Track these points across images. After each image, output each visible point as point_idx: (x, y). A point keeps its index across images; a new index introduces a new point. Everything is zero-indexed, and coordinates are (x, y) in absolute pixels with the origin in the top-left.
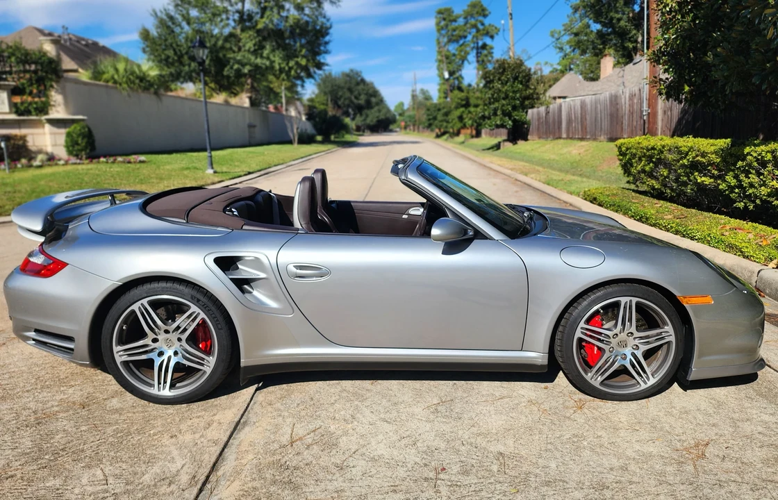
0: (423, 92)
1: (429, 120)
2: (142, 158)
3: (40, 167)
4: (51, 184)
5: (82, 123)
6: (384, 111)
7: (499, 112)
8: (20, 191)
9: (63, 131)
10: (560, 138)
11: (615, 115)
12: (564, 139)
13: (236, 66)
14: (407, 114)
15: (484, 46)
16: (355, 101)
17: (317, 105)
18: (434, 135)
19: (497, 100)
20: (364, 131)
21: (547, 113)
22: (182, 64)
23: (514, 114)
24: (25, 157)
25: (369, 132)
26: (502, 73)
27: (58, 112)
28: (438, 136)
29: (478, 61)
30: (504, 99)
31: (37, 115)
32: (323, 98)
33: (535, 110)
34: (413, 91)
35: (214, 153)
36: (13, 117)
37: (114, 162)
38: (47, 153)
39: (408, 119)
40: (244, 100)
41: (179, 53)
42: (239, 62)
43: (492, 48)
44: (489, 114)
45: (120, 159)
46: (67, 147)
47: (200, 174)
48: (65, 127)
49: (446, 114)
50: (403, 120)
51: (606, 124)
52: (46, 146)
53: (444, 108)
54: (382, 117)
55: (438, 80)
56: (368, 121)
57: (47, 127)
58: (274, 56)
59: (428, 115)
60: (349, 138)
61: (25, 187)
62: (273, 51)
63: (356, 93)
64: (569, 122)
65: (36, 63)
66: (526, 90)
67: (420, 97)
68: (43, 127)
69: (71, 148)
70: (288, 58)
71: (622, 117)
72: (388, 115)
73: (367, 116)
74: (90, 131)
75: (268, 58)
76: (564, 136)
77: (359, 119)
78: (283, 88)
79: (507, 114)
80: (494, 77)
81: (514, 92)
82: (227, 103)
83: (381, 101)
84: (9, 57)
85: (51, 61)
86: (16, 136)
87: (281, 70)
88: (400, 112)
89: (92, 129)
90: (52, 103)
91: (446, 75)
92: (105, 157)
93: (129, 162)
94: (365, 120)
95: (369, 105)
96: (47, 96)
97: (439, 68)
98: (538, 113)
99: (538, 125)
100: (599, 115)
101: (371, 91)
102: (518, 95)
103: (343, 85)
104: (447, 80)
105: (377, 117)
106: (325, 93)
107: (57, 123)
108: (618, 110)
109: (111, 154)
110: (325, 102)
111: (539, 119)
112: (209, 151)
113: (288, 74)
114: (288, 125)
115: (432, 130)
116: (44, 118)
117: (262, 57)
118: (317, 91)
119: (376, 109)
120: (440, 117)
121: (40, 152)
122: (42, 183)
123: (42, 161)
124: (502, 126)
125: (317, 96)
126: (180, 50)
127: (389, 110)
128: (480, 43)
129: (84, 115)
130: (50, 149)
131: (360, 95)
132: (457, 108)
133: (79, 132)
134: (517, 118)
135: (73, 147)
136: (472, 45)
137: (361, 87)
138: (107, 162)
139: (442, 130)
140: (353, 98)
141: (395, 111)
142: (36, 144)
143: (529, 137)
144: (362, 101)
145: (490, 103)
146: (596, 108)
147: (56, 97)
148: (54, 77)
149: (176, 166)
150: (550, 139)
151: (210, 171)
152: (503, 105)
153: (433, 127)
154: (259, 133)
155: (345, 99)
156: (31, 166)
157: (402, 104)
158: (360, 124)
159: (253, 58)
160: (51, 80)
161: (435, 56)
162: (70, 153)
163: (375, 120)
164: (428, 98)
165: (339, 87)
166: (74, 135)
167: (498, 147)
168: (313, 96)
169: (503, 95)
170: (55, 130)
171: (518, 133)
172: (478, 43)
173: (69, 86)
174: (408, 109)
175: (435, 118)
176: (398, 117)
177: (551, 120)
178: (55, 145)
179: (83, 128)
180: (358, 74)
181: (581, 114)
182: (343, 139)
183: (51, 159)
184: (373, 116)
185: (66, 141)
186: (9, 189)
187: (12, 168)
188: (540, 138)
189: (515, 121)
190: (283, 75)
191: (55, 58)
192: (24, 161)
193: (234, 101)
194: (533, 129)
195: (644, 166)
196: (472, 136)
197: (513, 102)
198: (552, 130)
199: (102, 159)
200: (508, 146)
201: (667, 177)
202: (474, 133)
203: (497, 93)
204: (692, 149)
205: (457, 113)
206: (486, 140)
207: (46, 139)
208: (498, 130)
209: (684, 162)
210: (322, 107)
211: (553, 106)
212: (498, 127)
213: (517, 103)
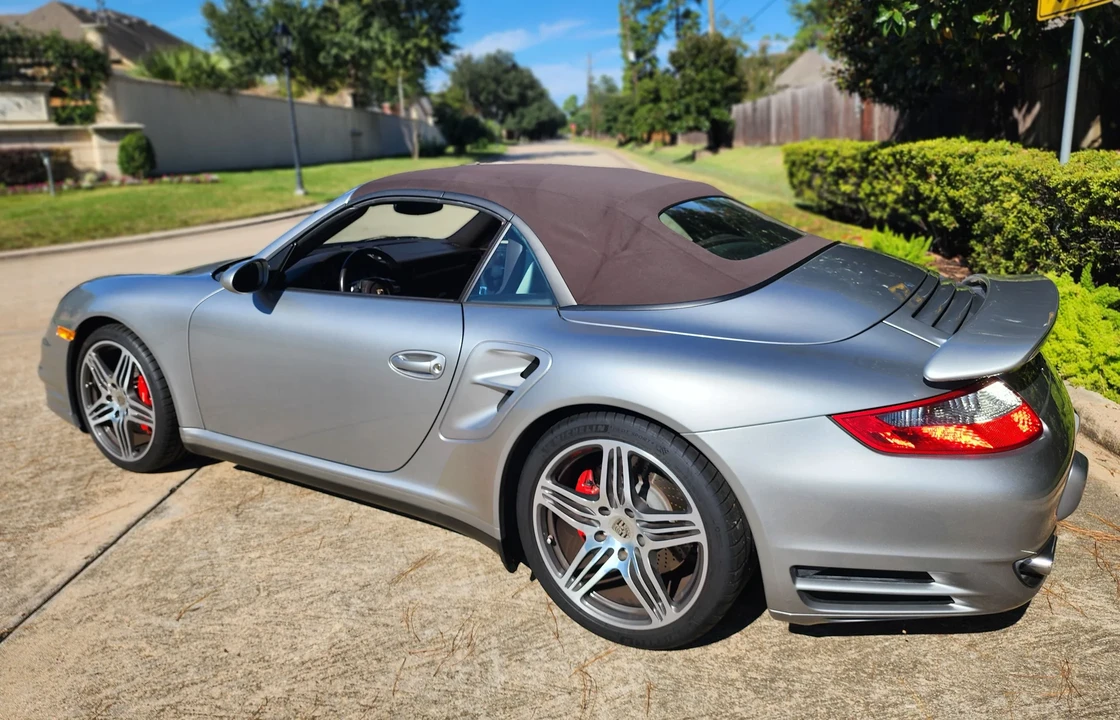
0: (606, 80)
1: (608, 121)
2: (215, 176)
3: (91, 188)
4: (108, 209)
5: (138, 134)
6: (546, 110)
7: (693, 109)
8: (73, 217)
9: (116, 144)
10: (769, 143)
11: (829, 112)
12: (774, 145)
13: (334, 51)
14: (581, 113)
15: (687, 14)
16: (505, 97)
17: (450, 102)
18: (616, 142)
19: (689, 93)
20: (518, 139)
21: (754, 110)
22: (262, 49)
23: (713, 111)
24: (71, 177)
25: (525, 140)
26: (696, 56)
27: (108, 120)
28: (622, 144)
29: (678, 36)
30: (699, 91)
31: (82, 123)
32: (458, 92)
33: (740, 105)
34: (591, 79)
35: (305, 171)
36: (53, 126)
37: (180, 182)
38: (95, 172)
39: (581, 121)
40: (344, 99)
41: (257, 36)
42: (337, 45)
43: (698, 17)
44: (679, 112)
45: (187, 178)
46: (121, 163)
47: (286, 196)
48: (118, 139)
49: (632, 113)
50: (575, 122)
52: (94, 163)
53: (627, 104)
54: (544, 117)
55: (622, 64)
56: (525, 124)
57: (96, 140)
58: (385, 36)
59: (608, 114)
60: (494, 148)
61: (78, 212)
62: (383, 29)
63: (505, 85)
64: (780, 122)
65: (78, 58)
66: (728, 79)
67: (602, 88)
68: (90, 139)
69: (126, 166)
70: (403, 39)
71: (837, 115)
72: (553, 115)
73: (523, 117)
74: (148, 144)
75: (377, 38)
76: (774, 140)
77: (511, 122)
78: (400, 79)
79: (703, 112)
80: (685, 61)
81: (713, 82)
82: (322, 103)
83: (542, 95)
84: (45, 51)
85: (97, 55)
86: (59, 151)
87: (395, 54)
88: (572, 109)
89: (152, 141)
90: (102, 108)
91: (632, 57)
92: (168, 175)
93: (199, 182)
94: (520, 122)
95: (523, 101)
96: (94, 100)
97: (624, 48)
98: (745, 112)
99: (745, 126)
100: (812, 113)
101: (526, 81)
102: (718, 86)
103: (486, 72)
104: (633, 64)
105: (538, 118)
106: (462, 85)
107: (107, 133)
108: (832, 107)
109: (176, 172)
110: (461, 97)
111: (745, 118)
112: (297, 165)
113: (404, 58)
114: (405, 130)
115: (613, 136)
116: (91, 127)
117: (368, 37)
118: (449, 83)
119: (535, 105)
120: (622, 118)
121: (89, 170)
122: (98, 207)
123: (91, 181)
124: (697, 128)
125: (450, 90)
126: (258, 32)
127: (554, 108)
128: (682, 10)
129: (139, 122)
130: (99, 167)
131: (510, 86)
132: (643, 103)
133: (135, 145)
134: (717, 117)
135: (128, 164)
136: (670, 13)
137: (513, 74)
138: (172, 182)
139: (628, 136)
140: (500, 91)
141: (566, 108)
142: (83, 161)
143: (735, 143)
144: (514, 97)
145: (681, 97)
146: (809, 104)
147: (105, 101)
148: (102, 75)
149: (257, 186)
150: (757, 145)
151: (299, 192)
152: (698, 100)
153: (614, 131)
154: (365, 143)
155: (489, 93)
156: (78, 188)
157: (574, 99)
158: (512, 128)
159: (356, 40)
160: (99, 79)
161: (618, 30)
162: (125, 170)
163: (534, 122)
164: (612, 89)
165: (482, 77)
166: (130, 149)
167: (692, 158)
168: (445, 90)
169: (696, 86)
170: (105, 142)
171: (721, 137)
172: (677, 10)
173: (120, 86)
174: (583, 107)
175: (615, 119)
176: (569, 117)
177: (758, 122)
178: (105, 162)
179: (140, 138)
180: (508, 57)
181: (793, 111)
182: (485, 151)
183: (103, 179)
184: (531, 116)
185: (120, 157)
186: (59, 214)
187: (59, 191)
188: (746, 144)
189: (714, 122)
190: (398, 62)
191: (102, 51)
192: (69, 182)
193: (331, 100)
194: (738, 132)
195: (803, 175)
196: (665, 144)
197: (711, 96)
198: (760, 133)
199: (166, 179)
200: (707, 157)
201: (821, 187)
202: (668, 138)
203: (690, 83)
204: (836, 153)
205: (643, 111)
206: (683, 148)
207: (94, 154)
208: (694, 134)
209: (831, 169)
210: (457, 105)
211: (761, 101)
212: (690, 129)
213: (718, 96)
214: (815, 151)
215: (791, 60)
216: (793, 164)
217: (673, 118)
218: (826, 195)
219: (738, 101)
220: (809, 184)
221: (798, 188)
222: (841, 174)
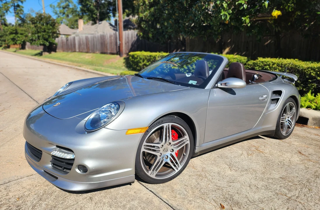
7: (41, 38)
10: (75, 51)
11: (103, 43)
12: (77, 52)
15: (18, 6)
19: (38, 32)
21: (67, 40)
23: (49, 39)
26: (40, 20)
29: (15, 13)
30: (44, 32)
33: (59, 38)
43: (23, 7)
51: (99, 47)
64: (80, 45)
66: (53, 29)
71: (107, 44)
76: (77, 50)
79: (45, 39)
80: (37, 21)
81: (48, 29)
98: (62, 41)
99: (62, 45)
100: (95, 43)
102: (50, 31)
108: (104, 41)
111: (62, 43)
124: (43, 44)
128: (16, 4)
134: (51, 41)
136: (11, 4)
143: (58, 51)
145: (36, 33)
146: (94, 40)
150: (69, 52)
152: (43, 35)
167: (41, 54)
169: (43, 30)
171: (51, 48)
172: (14, 4)
177: (70, 44)
181: (86, 42)
188: (64, 51)
189: (50, 43)
194: (59, 47)
197: (48, 34)
200: (47, 54)
206: (31, 51)
212: (40, 45)
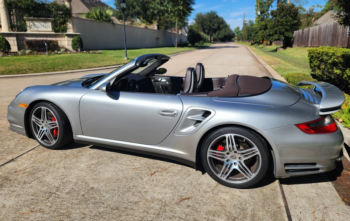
0: (250, 22)
1: (248, 36)
2: (101, 51)
3: (60, 54)
4: (60, 61)
5: (78, 36)
6: (228, 31)
7: (278, 32)
8: (47, 63)
9: (72, 39)
10: (307, 46)
11: (335, 34)
12: (309, 47)
13: (152, 10)
14: (240, 33)
16: (212, 27)
17: (194, 29)
18: (250, 44)
19: (277, 26)
20: (217, 41)
21: (303, 33)
22: (129, 10)
23: (286, 33)
25: (220, 42)
26: (281, 12)
27: (70, 31)
28: (252, 44)
30: (281, 25)
31: (62, 32)
33: (297, 31)
34: (245, 21)
36: (53, 33)
37: (89, 53)
38: (65, 48)
39: (240, 36)
40: (155, 26)
41: (128, 5)
42: (153, 8)
44: (272, 33)
45: (91, 52)
46: (72, 46)
47: (121, 59)
48: (73, 38)
49: (257, 33)
50: (237, 36)
51: (330, 39)
52: (65, 45)
53: (256, 30)
54: (226, 34)
55: (256, 16)
56: (220, 36)
58: (169, 5)
59: (248, 33)
60: (205, 44)
62: (168, 3)
63: (213, 23)
64: (313, 38)
65: (62, 10)
66: (293, 21)
67: (249, 24)
68: (65, 37)
69: (73, 47)
70: (174, 6)
71: (338, 35)
72: (230, 33)
73: (219, 34)
74: (81, 39)
75: (166, 6)
76: (309, 45)
77: (215, 36)
79: (282, 33)
80: (277, 14)
81: (286, 22)
82: (146, 28)
83: (226, 26)
84: (52, 8)
85: (67, 9)
86: (54, 41)
87: (171, 11)
88: (237, 32)
89: (82, 39)
90: (68, 28)
91: (259, 13)
92: (86, 51)
93: (95, 53)
94: (218, 36)
95: (219, 29)
96: (66, 25)
97: (257, 10)
98: (299, 33)
99: (298, 39)
100: (327, 35)
101: (221, 21)
102: (289, 23)
103: (207, 19)
104: (259, 15)
105: (224, 34)
106: (198, 23)
107: (70, 36)
108: (336, 32)
109: (88, 50)
110: (198, 27)
111: (298, 36)
112: (125, 49)
113: (174, 13)
114: (173, 38)
115: (250, 41)
116: (65, 34)
117: (163, 6)
118: (194, 22)
119: (224, 30)
120: (253, 35)
121: (63, 48)
122: (57, 60)
123: (62, 51)
124: (279, 39)
125: (194, 25)
126: (129, 4)
127: (231, 31)
129: (80, 32)
130: (67, 47)
131: (215, 23)
132: (260, 30)
133: (77, 40)
134: (287, 35)
135: (74, 45)
137: (215, 20)
138: (86, 53)
139: (255, 42)
140: (211, 25)
141: (235, 31)
142: (62, 44)
143: (293, 46)
144: (215, 27)
145: (274, 28)
146: (326, 30)
147: (70, 25)
148: (68, 16)
149: (112, 56)
150: (302, 47)
151: (126, 58)
152: (280, 29)
153: (250, 39)
154: (161, 42)
155: (207, 26)
156: (57, 53)
157: (238, 28)
158: (215, 37)
159: (159, 6)
160: (68, 18)
161: (255, 4)
162: (73, 48)
163: (223, 36)
164: (252, 25)
165: (205, 20)
166: (75, 41)
167: (276, 50)
168: (192, 24)
170: (68, 39)
171: (288, 43)
173: (74, 20)
174: (241, 31)
175: (251, 35)
176: (236, 34)
177: (304, 37)
178: (68, 45)
179: (79, 38)
180: (215, 13)
181: (319, 34)
182: (203, 45)
183: (66, 50)
184: (222, 34)
185: (72, 43)
186: (44, 62)
187: (49, 54)
188: (298, 46)
189: (286, 37)
190: (172, 14)
191: (69, 8)
192: (56, 51)
193: (150, 27)
194: (295, 41)
195: (316, 63)
196: (267, 45)
197: (285, 27)
198: (303, 42)
199: (85, 52)
200: (282, 50)
201: (324, 69)
202: (269, 43)
203: (278, 22)
204: (333, 54)
205: (260, 33)
206: (274, 47)
207: (65, 42)
208: (278, 41)
209: (330, 61)
210: (196, 30)
211: (306, 30)
212: (276, 40)
213: (288, 28)
214: (323, 52)
215: (322, 15)
216: (312, 57)
217: (270, 35)
218: (326, 73)
219: (297, 29)
220: (319, 67)
221: (313, 68)
222: (334, 64)
